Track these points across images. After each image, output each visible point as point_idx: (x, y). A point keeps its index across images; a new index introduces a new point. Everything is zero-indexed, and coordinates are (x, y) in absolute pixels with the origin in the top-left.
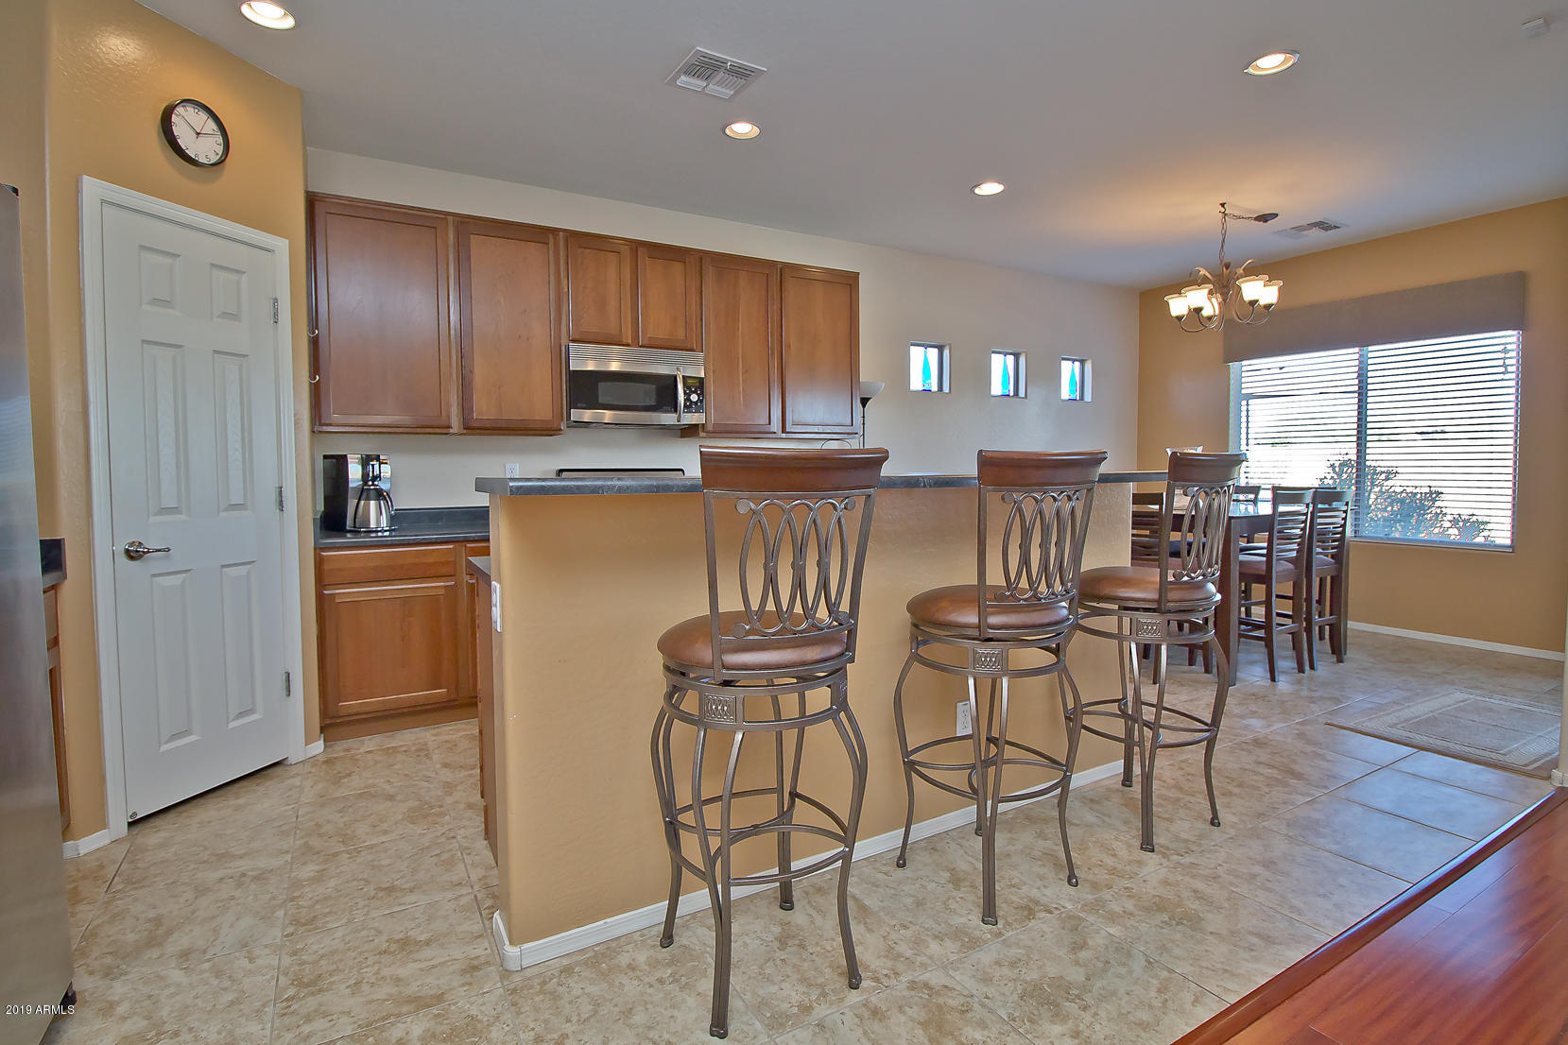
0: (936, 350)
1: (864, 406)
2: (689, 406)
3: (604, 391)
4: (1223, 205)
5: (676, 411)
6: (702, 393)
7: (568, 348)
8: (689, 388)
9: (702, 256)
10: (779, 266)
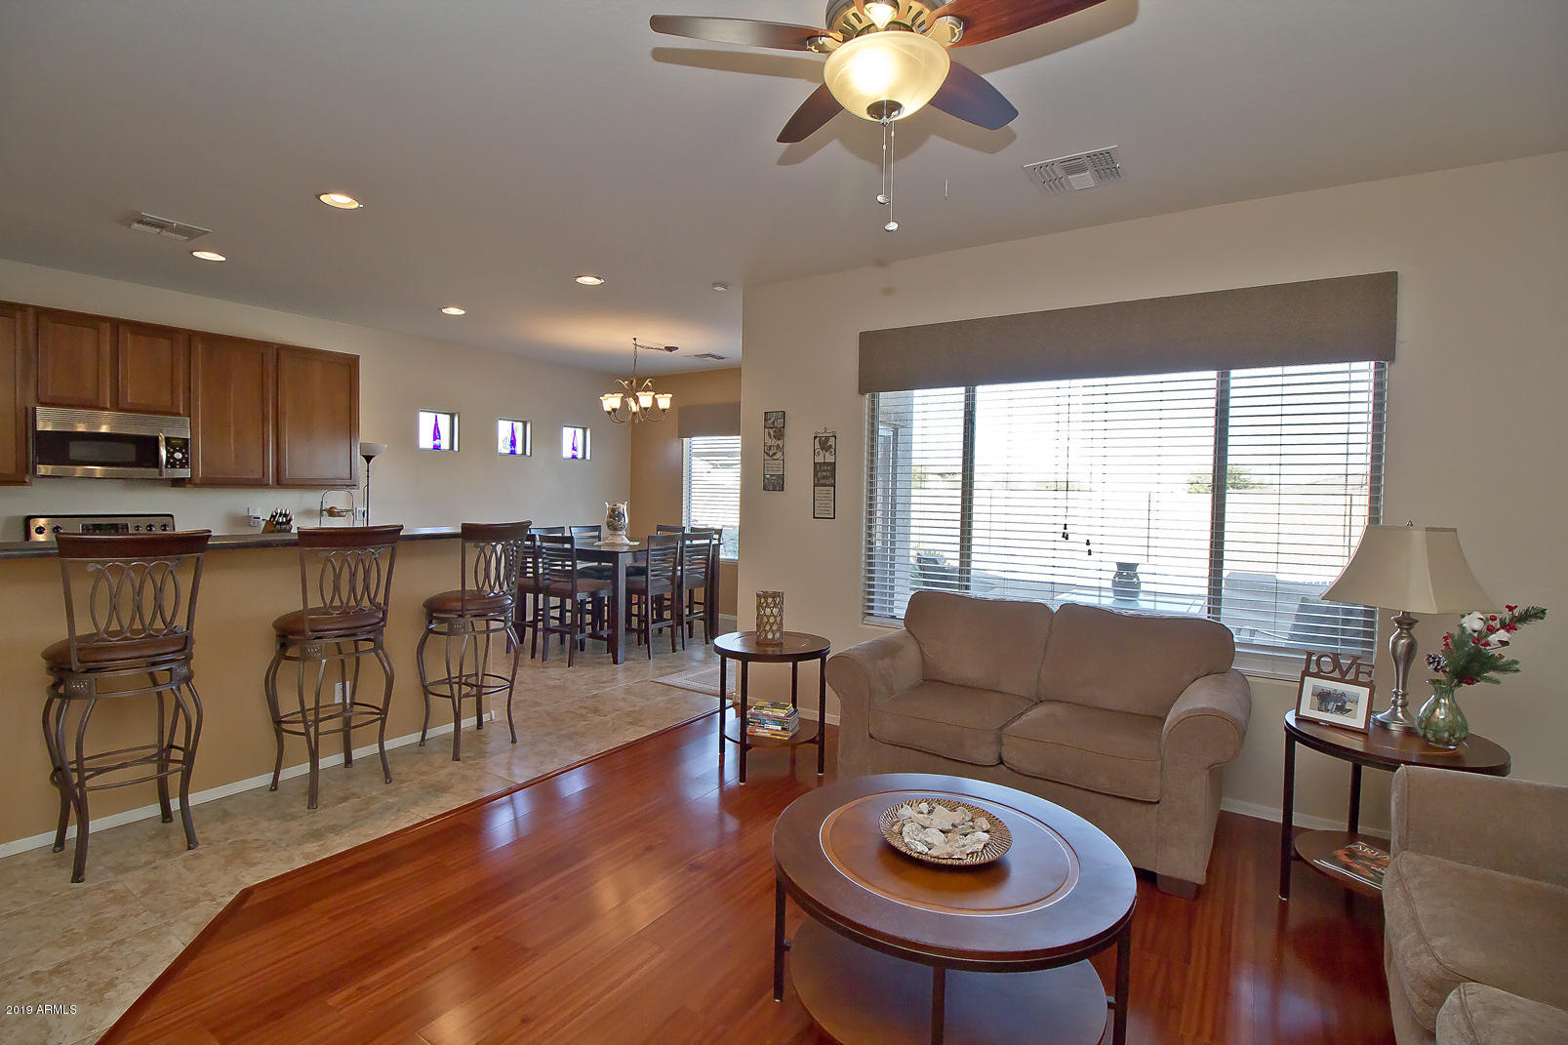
0: (448, 416)
1: (368, 462)
2: (172, 463)
3: (76, 450)
4: (635, 339)
5: (157, 467)
6: (187, 452)
7: (34, 410)
8: (174, 447)
9: (191, 336)
10: (276, 347)
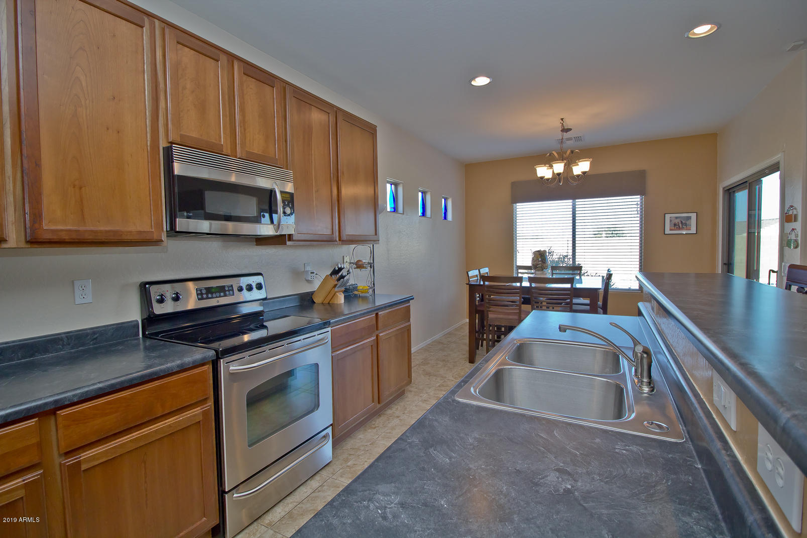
4: (562, 119)
6: (292, 208)
8: (284, 201)
10: (335, 109)
